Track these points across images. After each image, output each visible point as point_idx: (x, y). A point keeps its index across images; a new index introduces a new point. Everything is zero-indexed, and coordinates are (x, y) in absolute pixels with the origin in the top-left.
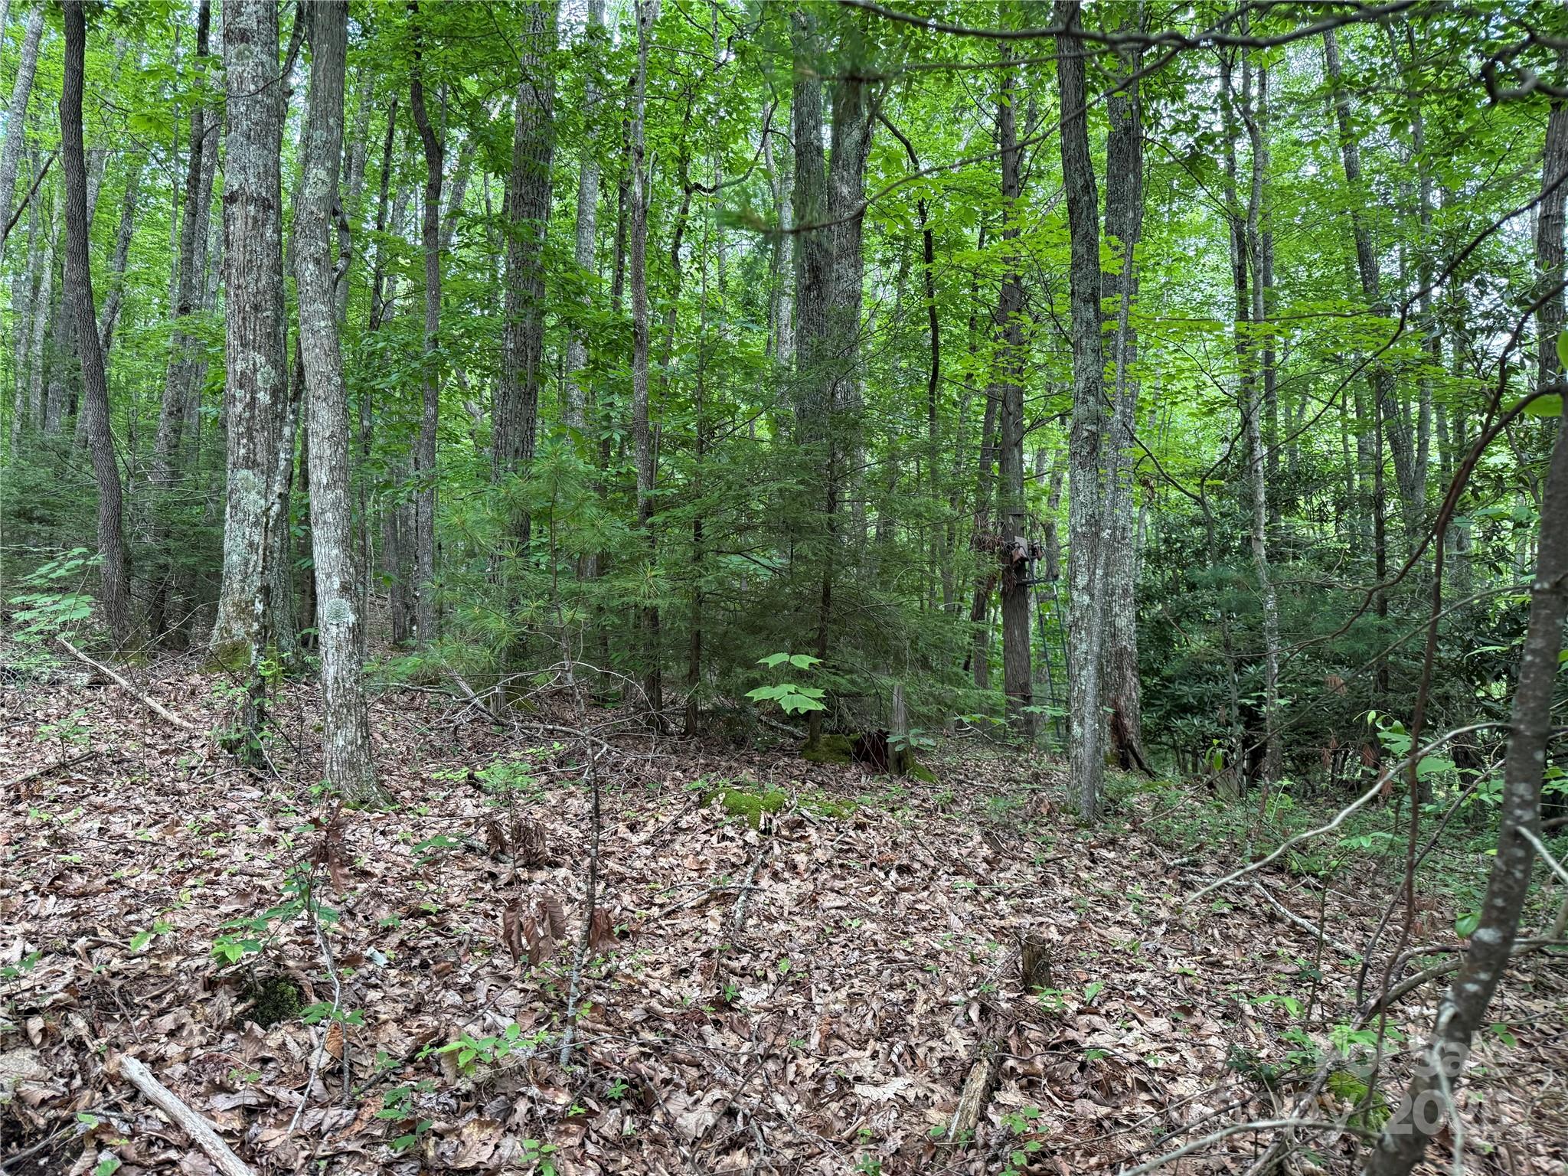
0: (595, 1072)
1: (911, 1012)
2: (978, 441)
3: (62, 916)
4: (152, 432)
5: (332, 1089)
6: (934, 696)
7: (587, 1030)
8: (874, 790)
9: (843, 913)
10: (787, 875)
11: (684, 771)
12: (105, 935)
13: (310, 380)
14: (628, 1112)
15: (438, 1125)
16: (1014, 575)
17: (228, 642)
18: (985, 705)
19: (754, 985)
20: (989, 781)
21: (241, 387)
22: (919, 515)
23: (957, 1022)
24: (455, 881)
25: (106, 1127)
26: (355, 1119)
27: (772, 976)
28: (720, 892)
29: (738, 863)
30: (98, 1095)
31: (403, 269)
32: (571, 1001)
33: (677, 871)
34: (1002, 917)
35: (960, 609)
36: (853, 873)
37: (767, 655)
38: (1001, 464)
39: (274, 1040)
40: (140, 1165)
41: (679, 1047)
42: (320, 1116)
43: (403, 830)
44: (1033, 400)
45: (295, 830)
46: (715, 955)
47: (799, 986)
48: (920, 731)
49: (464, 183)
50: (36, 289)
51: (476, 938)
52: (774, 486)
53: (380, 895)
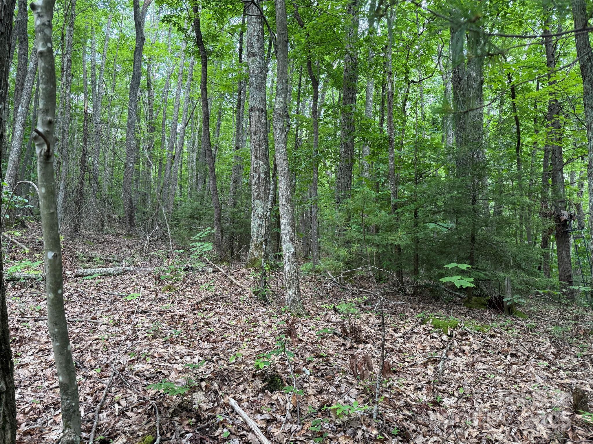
0: (386, 423)
1: (520, 415)
2: (541, 170)
3: (209, 348)
4: (228, 188)
5: (294, 417)
6: (524, 281)
7: (382, 407)
8: (498, 321)
9: (486, 372)
10: (460, 354)
11: (414, 309)
12: (222, 356)
13: (279, 169)
14: (400, 441)
15: (330, 435)
16: (561, 227)
17: (253, 258)
18: (549, 285)
19: (448, 397)
20: (553, 319)
21: (256, 172)
22: (514, 204)
23: (542, 422)
24: (331, 346)
25: (225, 420)
26: (302, 429)
27: (456, 394)
28: (432, 359)
29: (439, 348)
30: (222, 409)
31: (305, 127)
32: (377, 395)
33: (414, 349)
34: (562, 379)
35: (535, 243)
36: (490, 355)
37: (448, 263)
38: (553, 179)
39: (274, 397)
40: (235, 435)
41: (419, 418)
42: (290, 426)
43: (312, 325)
44: (567, 150)
45: (277, 323)
46: (432, 383)
47: (468, 400)
48: (518, 296)
49: (325, 93)
50: (193, 145)
51: (340, 368)
52: (448, 196)
53: (306, 348)
